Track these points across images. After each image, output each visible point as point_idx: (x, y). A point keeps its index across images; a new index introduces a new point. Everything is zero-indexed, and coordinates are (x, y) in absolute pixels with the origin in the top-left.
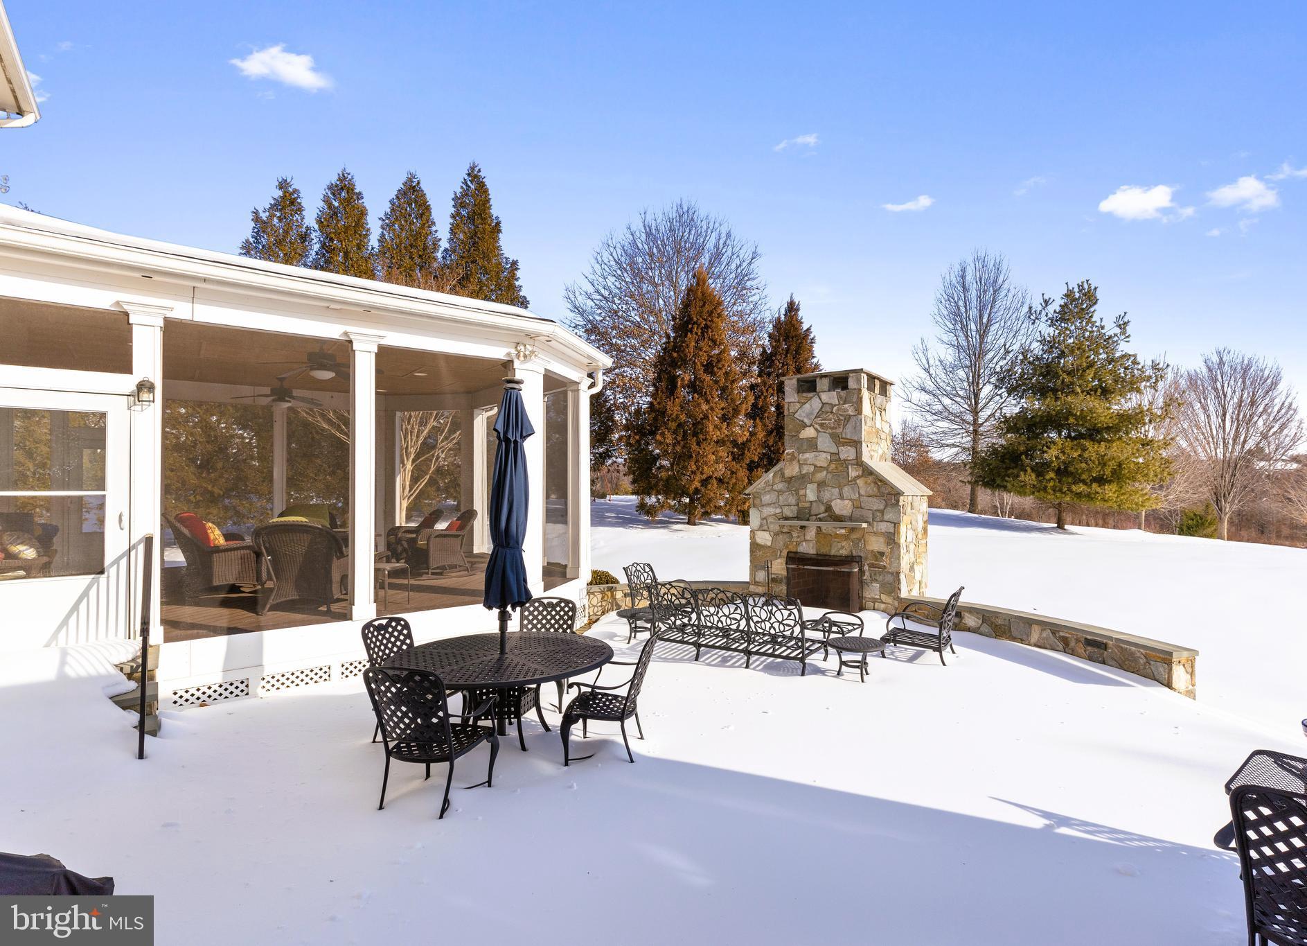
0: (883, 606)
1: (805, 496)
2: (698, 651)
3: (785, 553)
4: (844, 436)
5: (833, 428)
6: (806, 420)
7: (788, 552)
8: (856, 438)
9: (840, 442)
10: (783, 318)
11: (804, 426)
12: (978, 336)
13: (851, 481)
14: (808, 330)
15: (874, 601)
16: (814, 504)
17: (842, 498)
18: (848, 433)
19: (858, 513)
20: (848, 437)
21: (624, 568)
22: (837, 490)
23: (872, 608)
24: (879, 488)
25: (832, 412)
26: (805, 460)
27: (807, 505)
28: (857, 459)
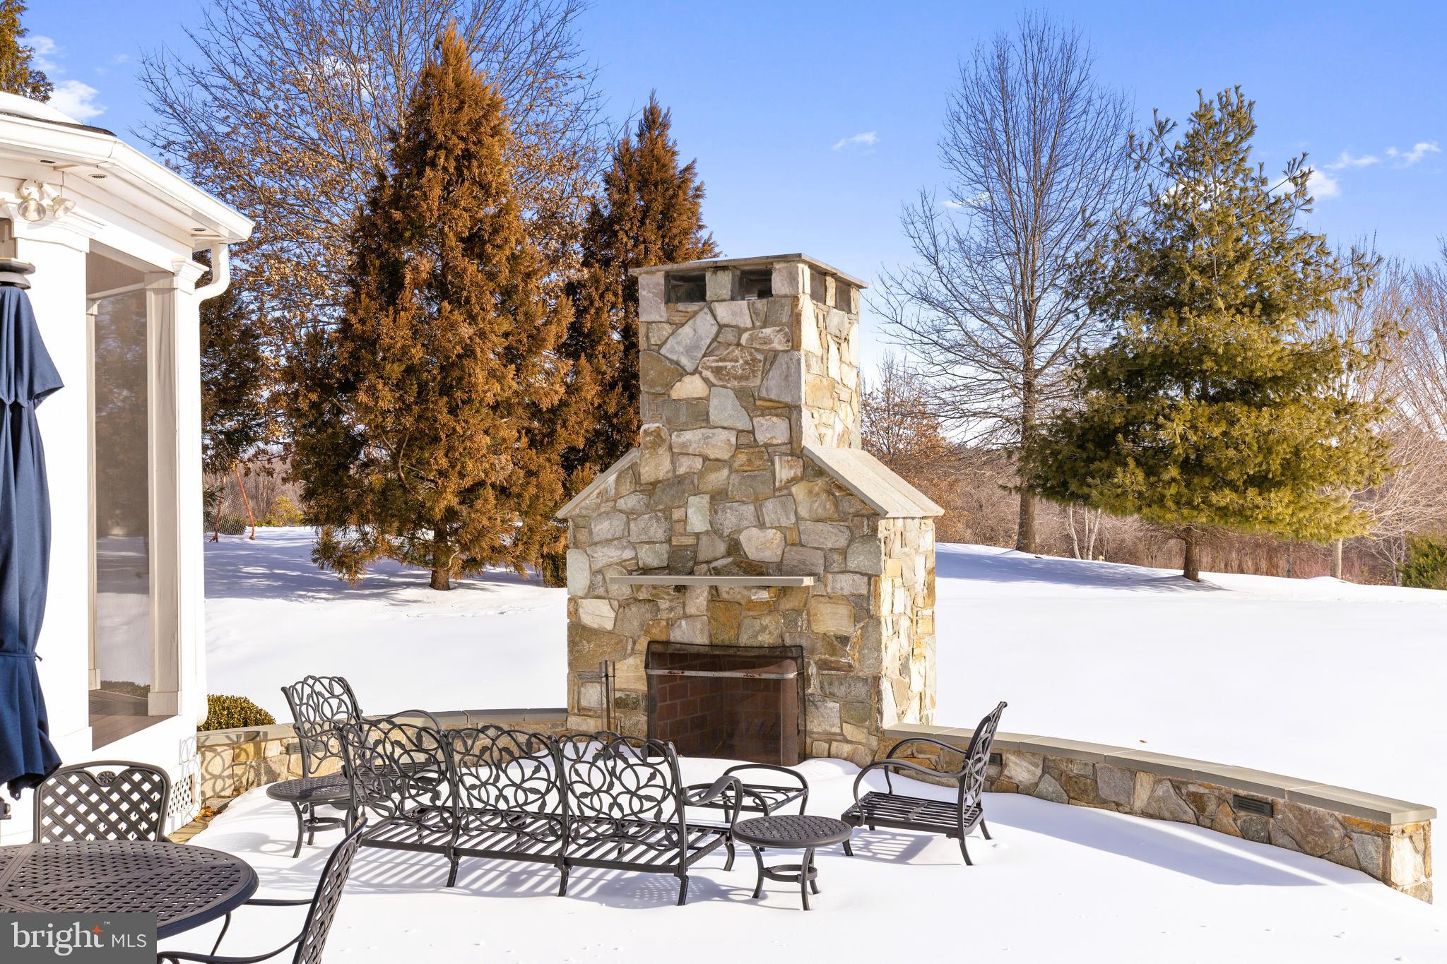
0: (846, 749)
1: (685, 521)
2: (455, 865)
3: (642, 645)
4: (764, 394)
5: (741, 378)
6: (684, 361)
7: (650, 643)
8: (788, 399)
9: (756, 408)
10: (634, 142)
11: (681, 373)
12: (1031, 194)
13: (780, 489)
14: (688, 169)
15: (830, 738)
16: (704, 538)
17: (761, 525)
18: (773, 388)
19: (794, 556)
20: (773, 397)
21: (284, 689)
22: (751, 508)
23: (826, 753)
24: (836, 503)
25: (738, 345)
26: (684, 445)
27: (690, 541)
28: (791, 443)
